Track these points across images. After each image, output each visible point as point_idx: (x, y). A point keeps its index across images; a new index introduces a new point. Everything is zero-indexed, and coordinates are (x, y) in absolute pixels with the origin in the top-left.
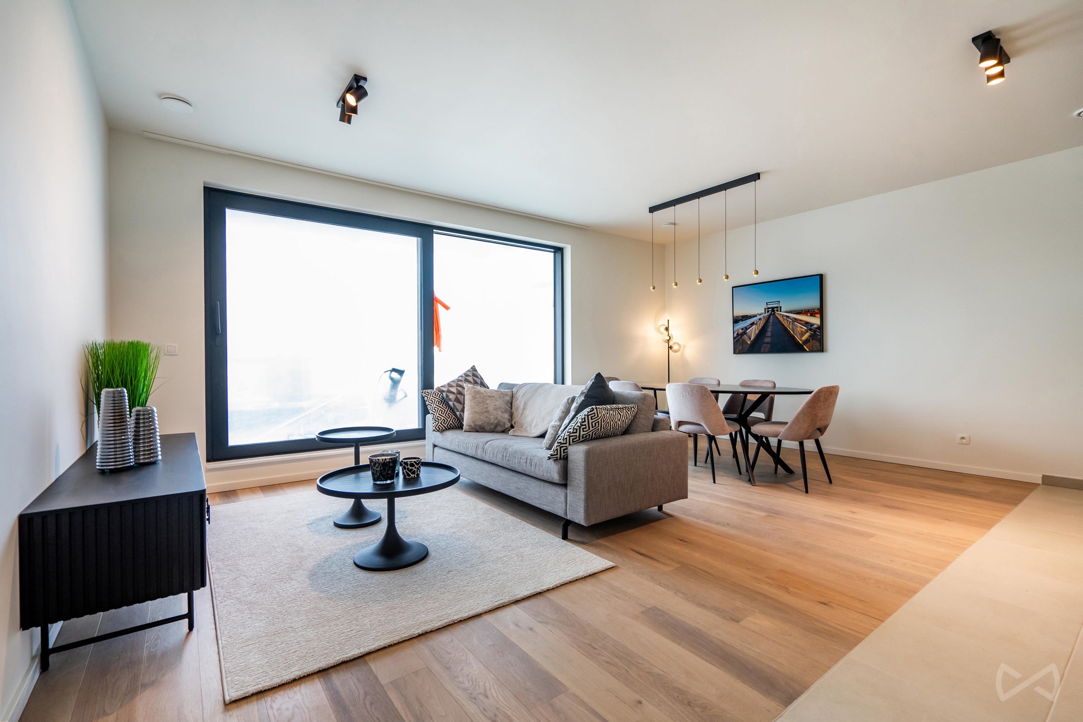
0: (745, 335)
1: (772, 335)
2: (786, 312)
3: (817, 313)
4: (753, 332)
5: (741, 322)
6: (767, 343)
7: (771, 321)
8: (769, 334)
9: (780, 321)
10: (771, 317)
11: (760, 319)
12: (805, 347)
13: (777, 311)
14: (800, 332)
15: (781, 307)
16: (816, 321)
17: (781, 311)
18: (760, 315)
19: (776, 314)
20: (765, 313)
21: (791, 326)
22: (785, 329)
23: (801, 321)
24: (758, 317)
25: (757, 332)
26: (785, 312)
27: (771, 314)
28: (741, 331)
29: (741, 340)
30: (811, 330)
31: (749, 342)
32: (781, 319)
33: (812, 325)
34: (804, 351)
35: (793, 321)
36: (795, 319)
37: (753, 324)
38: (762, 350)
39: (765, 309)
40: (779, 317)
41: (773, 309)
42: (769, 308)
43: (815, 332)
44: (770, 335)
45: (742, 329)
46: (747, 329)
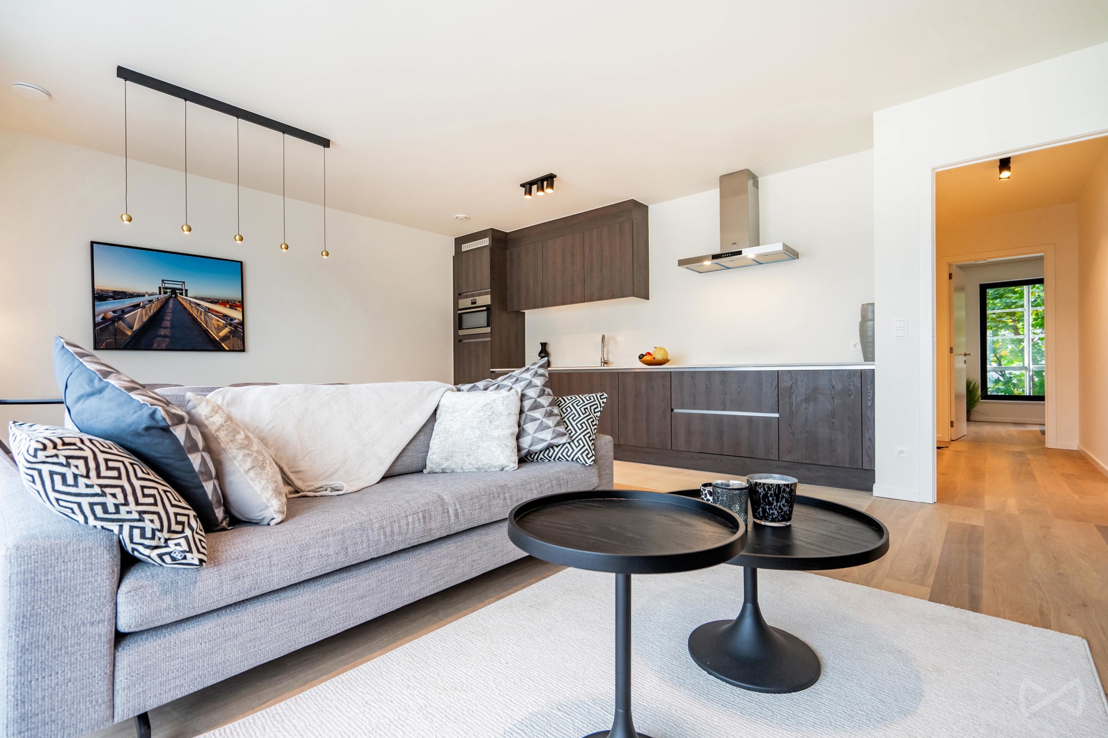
0: (121, 322)
1: (172, 327)
2: (195, 298)
3: (238, 306)
4: (138, 319)
5: (112, 301)
6: (165, 336)
7: (171, 306)
8: (167, 324)
9: (185, 309)
10: (171, 301)
11: (150, 301)
12: (223, 344)
13: (181, 294)
14: (216, 326)
15: (186, 290)
16: (236, 315)
17: (186, 296)
18: (150, 295)
19: (179, 298)
20: (160, 294)
21: (203, 317)
22: (194, 319)
23: (217, 312)
24: (147, 298)
25: (145, 319)
26: (193, 298)
27: (170, 297)
28: (111, 314)
29: (111, 328)
30: (230, 325)
31: (129, 333)
32: (187, 306)
33: (232, 319)
34: (220, 349)
35: (205, 311)
36: (209, 309)
37: (136, 306)
38: (155, 346)
39: (160, 288)
40: (184, 303)
41: (174, 291)
42: (167, 288)
43: (236, 327)
44: (169, 326)
45: (114, 312)
46: (123, 312)
